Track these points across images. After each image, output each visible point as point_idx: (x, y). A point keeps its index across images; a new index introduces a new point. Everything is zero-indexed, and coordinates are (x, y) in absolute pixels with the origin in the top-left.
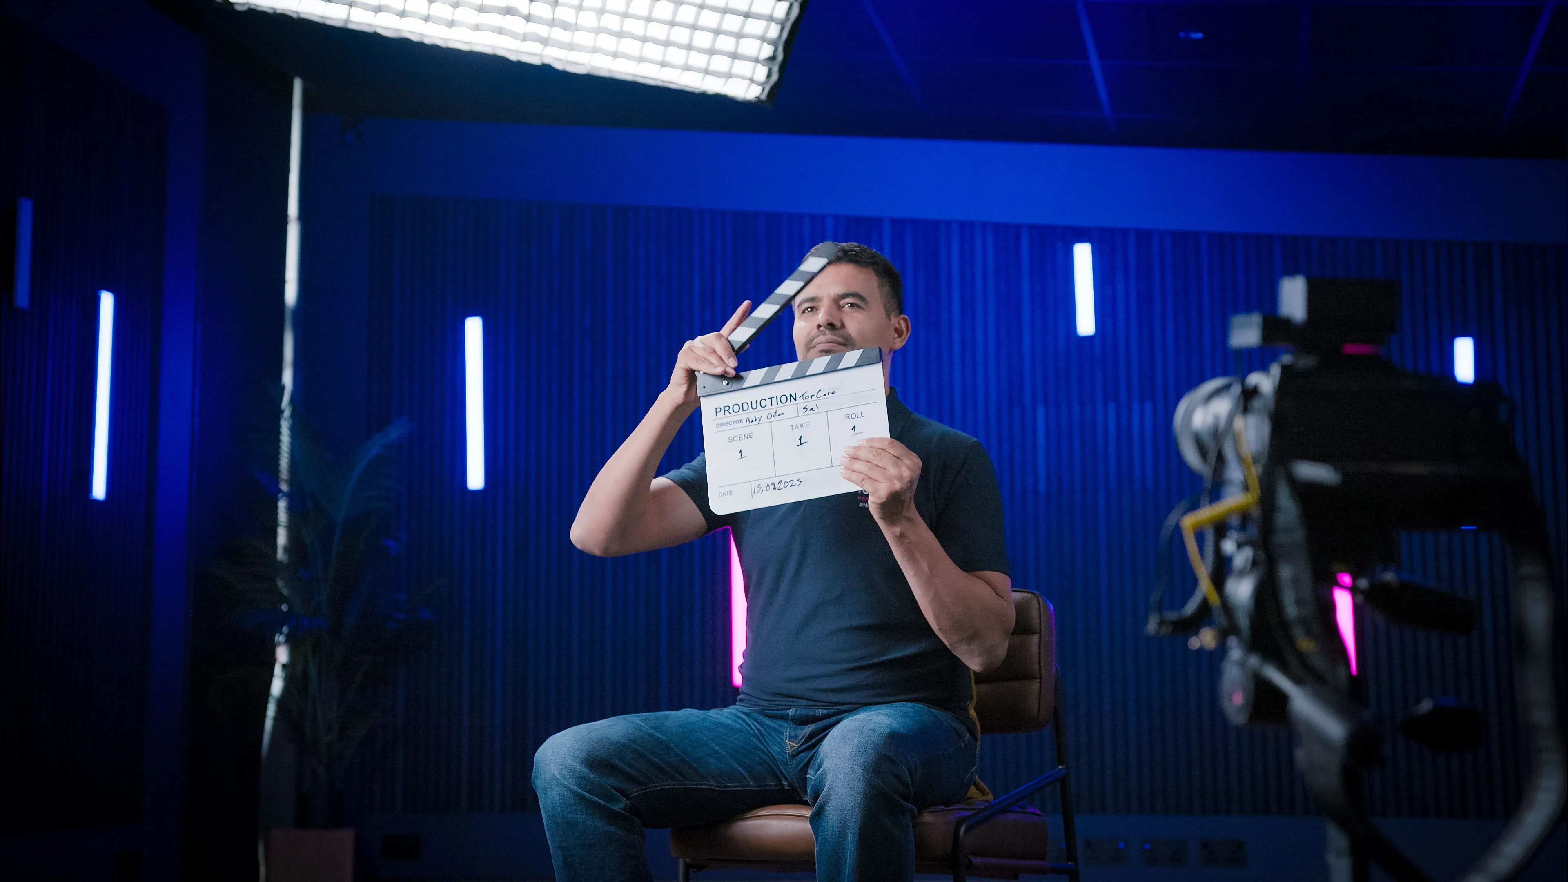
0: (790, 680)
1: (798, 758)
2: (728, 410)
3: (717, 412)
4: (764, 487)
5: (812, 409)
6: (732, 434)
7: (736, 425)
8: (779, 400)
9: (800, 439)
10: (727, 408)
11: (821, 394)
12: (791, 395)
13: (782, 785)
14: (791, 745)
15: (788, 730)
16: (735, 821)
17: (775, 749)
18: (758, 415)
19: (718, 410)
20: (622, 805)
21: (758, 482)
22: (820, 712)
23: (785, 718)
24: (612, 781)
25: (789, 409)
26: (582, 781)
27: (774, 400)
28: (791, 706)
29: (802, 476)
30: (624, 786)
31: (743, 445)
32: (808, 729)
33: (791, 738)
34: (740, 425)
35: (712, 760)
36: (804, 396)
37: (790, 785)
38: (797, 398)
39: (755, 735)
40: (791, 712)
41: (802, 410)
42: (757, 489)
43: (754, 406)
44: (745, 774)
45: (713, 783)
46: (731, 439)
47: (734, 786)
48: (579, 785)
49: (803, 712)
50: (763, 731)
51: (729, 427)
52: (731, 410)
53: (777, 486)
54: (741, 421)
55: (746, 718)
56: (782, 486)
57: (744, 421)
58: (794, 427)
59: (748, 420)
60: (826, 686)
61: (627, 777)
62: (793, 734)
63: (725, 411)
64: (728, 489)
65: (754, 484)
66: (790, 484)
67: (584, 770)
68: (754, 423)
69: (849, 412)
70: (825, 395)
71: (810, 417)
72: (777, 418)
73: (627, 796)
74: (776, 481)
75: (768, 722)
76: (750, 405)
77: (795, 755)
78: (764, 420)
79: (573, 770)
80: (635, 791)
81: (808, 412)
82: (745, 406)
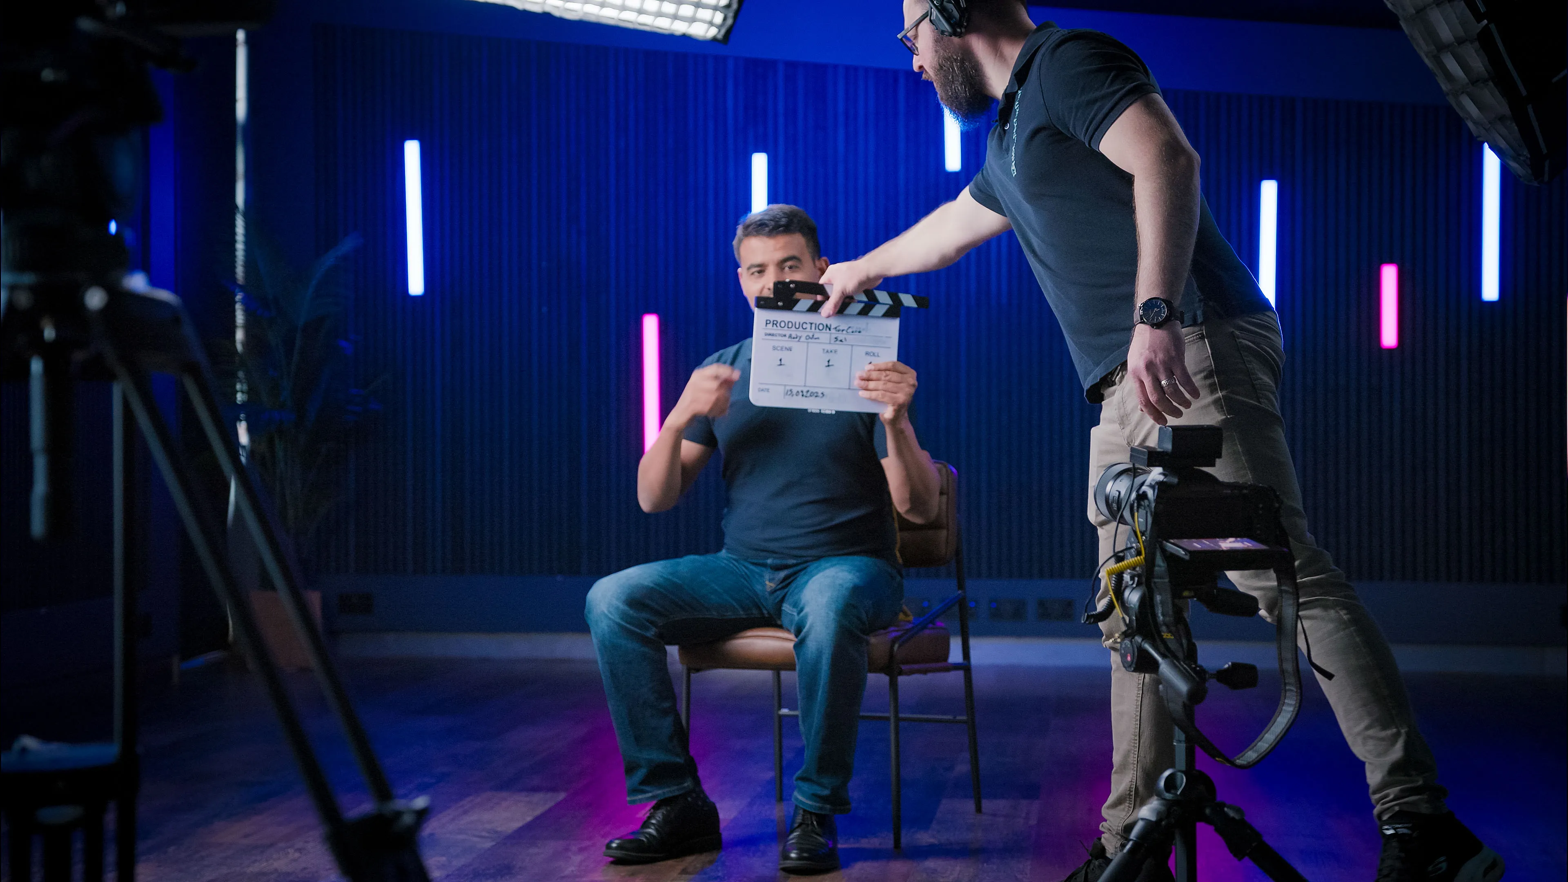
0: (766, 540)
1: (775, 594)
2: (776, 324)
3: (767, 324)
4: (794, 392)
5: (841, 341)
6: (776, 344)
7: (780, 338)
8: (817, 327)
9: (829, 361)
10: (775, 322)
11: (850, 330)
12: (827, 326)
13: (763, 614)
14: (770, 585)
15: (767, 575)
16: (729, 640)
17: (758, 588)
18: (799, 334)
19: (768, 322)
20: (653, 633)
21: (791, 388)
22: (792, 561)
23: (765, 565)
24: (644, 615)
25: (824, 336)
26: (624, 616)
27: (813, 326)
28: (768, 558)
29: (826, 391)
30: (653, 618)
31: (784, 355)
32: (782, 574)
33: (770, 580)
34: (784, 338)
35: (712, 597)
36: (838, 328)
37: (769, 613)
38: (831, 330)
39: (742, 576)
40: (769, 561)
41: (833, 340)
42: (789, 393)
43: (797, 327)
44: (737, 607)
45: (715, 613)
46: (775, 348)
47: (729, 615)
48: (622, 619)
49: (778, 562)
50: (748, 573)
51: (774, 338)
52: (778, 325)
53: (805, 394)
54: (785, 336)
55: (736, 564)
56: (808, 395)
57: (787, 336)
58: (825, 351)
59: (790, 336)
60: (793, 545)
61: (657, 613)
62: (771, 577)
63: (773, 324)
64: (767, 387)
65: (788, 388)
66: (815, 395)
67: (626, 608)
68: (795, 340)
69: (869, 350)
70: (853, 332)
71: (837, 347)
72: (813, 340)
73: (656, 626)
74: (805, 390)
75: (752, 567)
76: (794, 325)
77: (774, 591)
78: (803, 339)
79: (617, 608)
80: (660, 622)
81: (837, 342)
82: (790, 325)
